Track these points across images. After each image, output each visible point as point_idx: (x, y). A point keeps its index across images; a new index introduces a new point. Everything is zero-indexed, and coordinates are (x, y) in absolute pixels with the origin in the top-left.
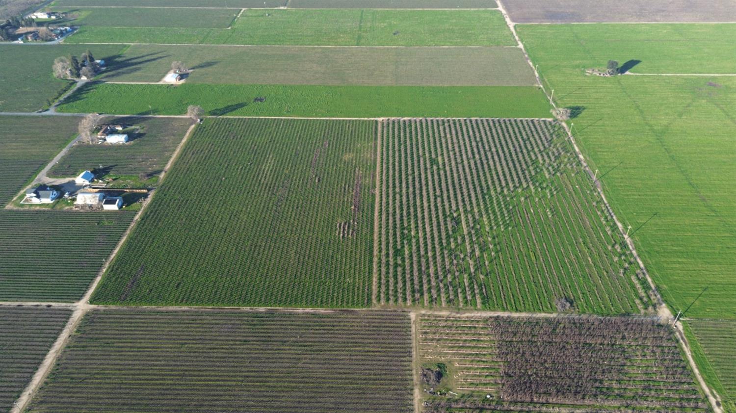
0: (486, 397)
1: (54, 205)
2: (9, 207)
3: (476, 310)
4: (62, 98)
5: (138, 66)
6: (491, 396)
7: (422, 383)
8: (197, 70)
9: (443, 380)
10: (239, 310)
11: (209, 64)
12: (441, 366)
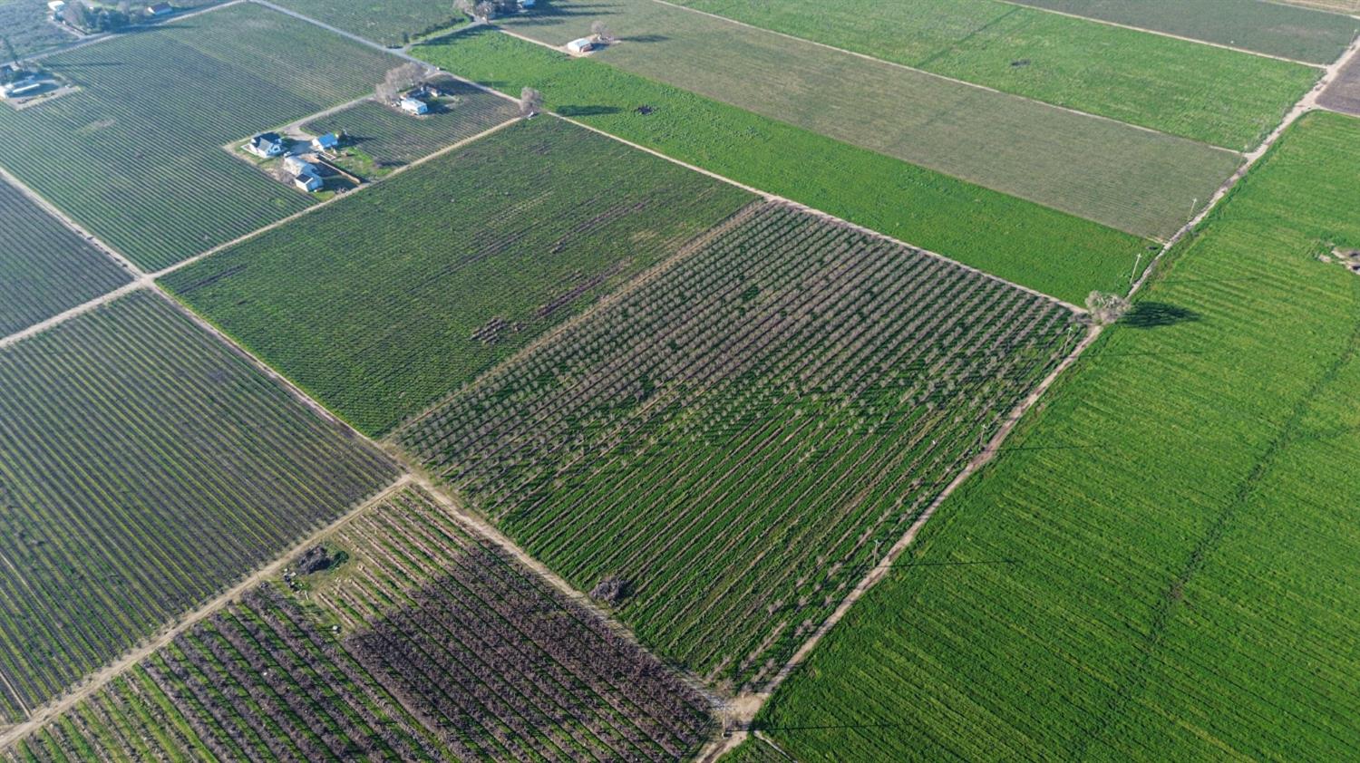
0: (331, 627)
1: (265, 161)
2: (229, 147)
3: (487, 520)
4: (431, 37)
5: (564, 18)
6: (339, 630)
7: (295, 561)
8: (625, 43)
9: (320, 574)
10: (252, 362)
11: (653, 39)
12: (341, 557)
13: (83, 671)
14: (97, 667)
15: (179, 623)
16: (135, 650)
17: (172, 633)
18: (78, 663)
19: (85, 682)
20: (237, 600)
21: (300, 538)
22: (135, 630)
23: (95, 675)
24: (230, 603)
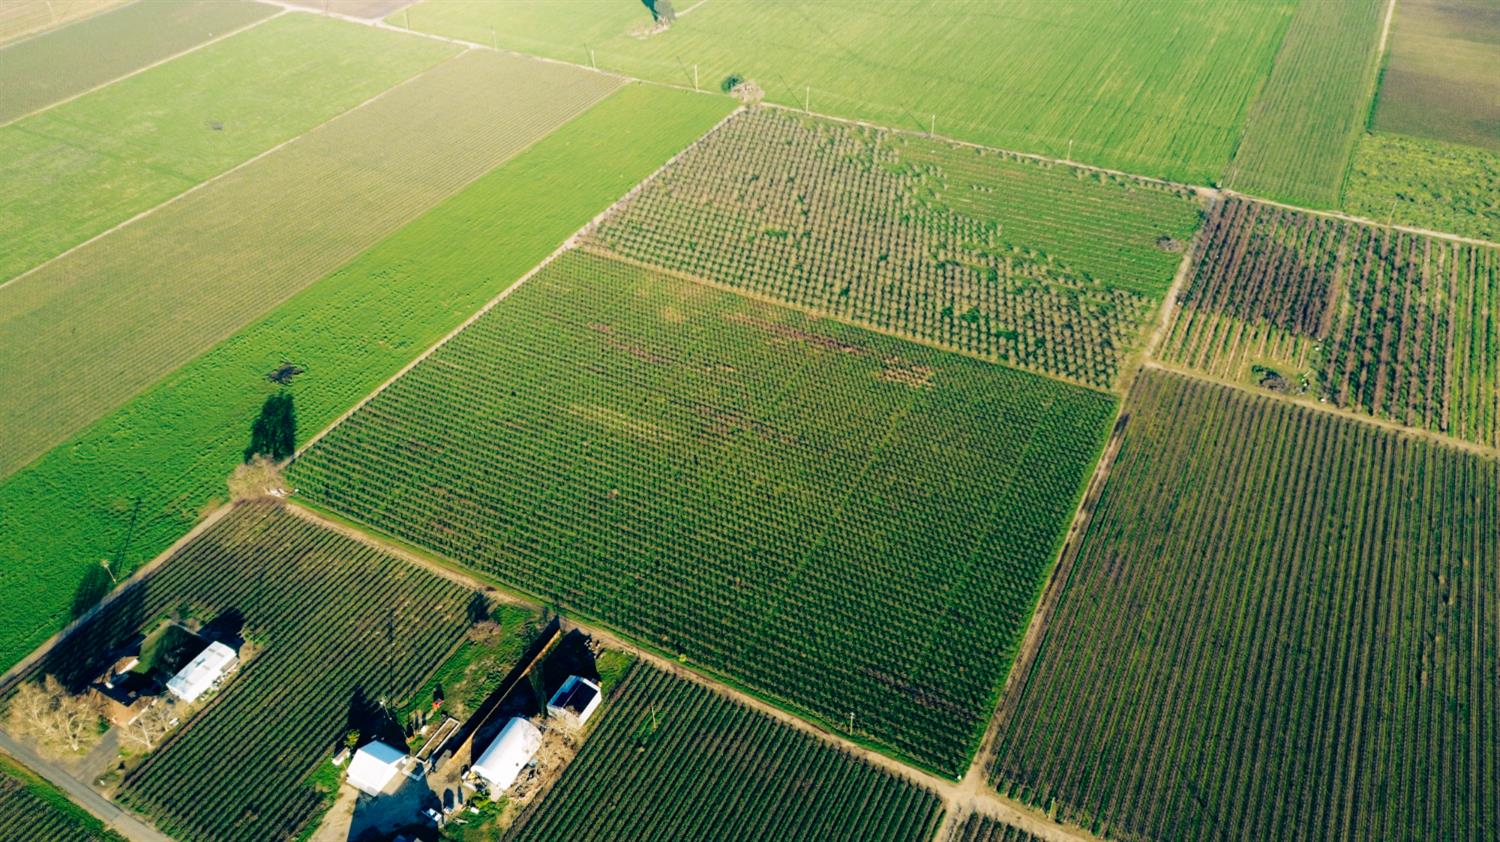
12: (1257, 369)
13: (1487, 464)
14: (1475, 458)
15: (1398, 432)
16: (1441, 444)
17: (1409, 431)
18: (1485, 471)
19: (1492, 457)
20: (1348, 409)
21: (1262, 401)
22: (1429, 454)
23: (1481, 454)
24: (1354, 411)
